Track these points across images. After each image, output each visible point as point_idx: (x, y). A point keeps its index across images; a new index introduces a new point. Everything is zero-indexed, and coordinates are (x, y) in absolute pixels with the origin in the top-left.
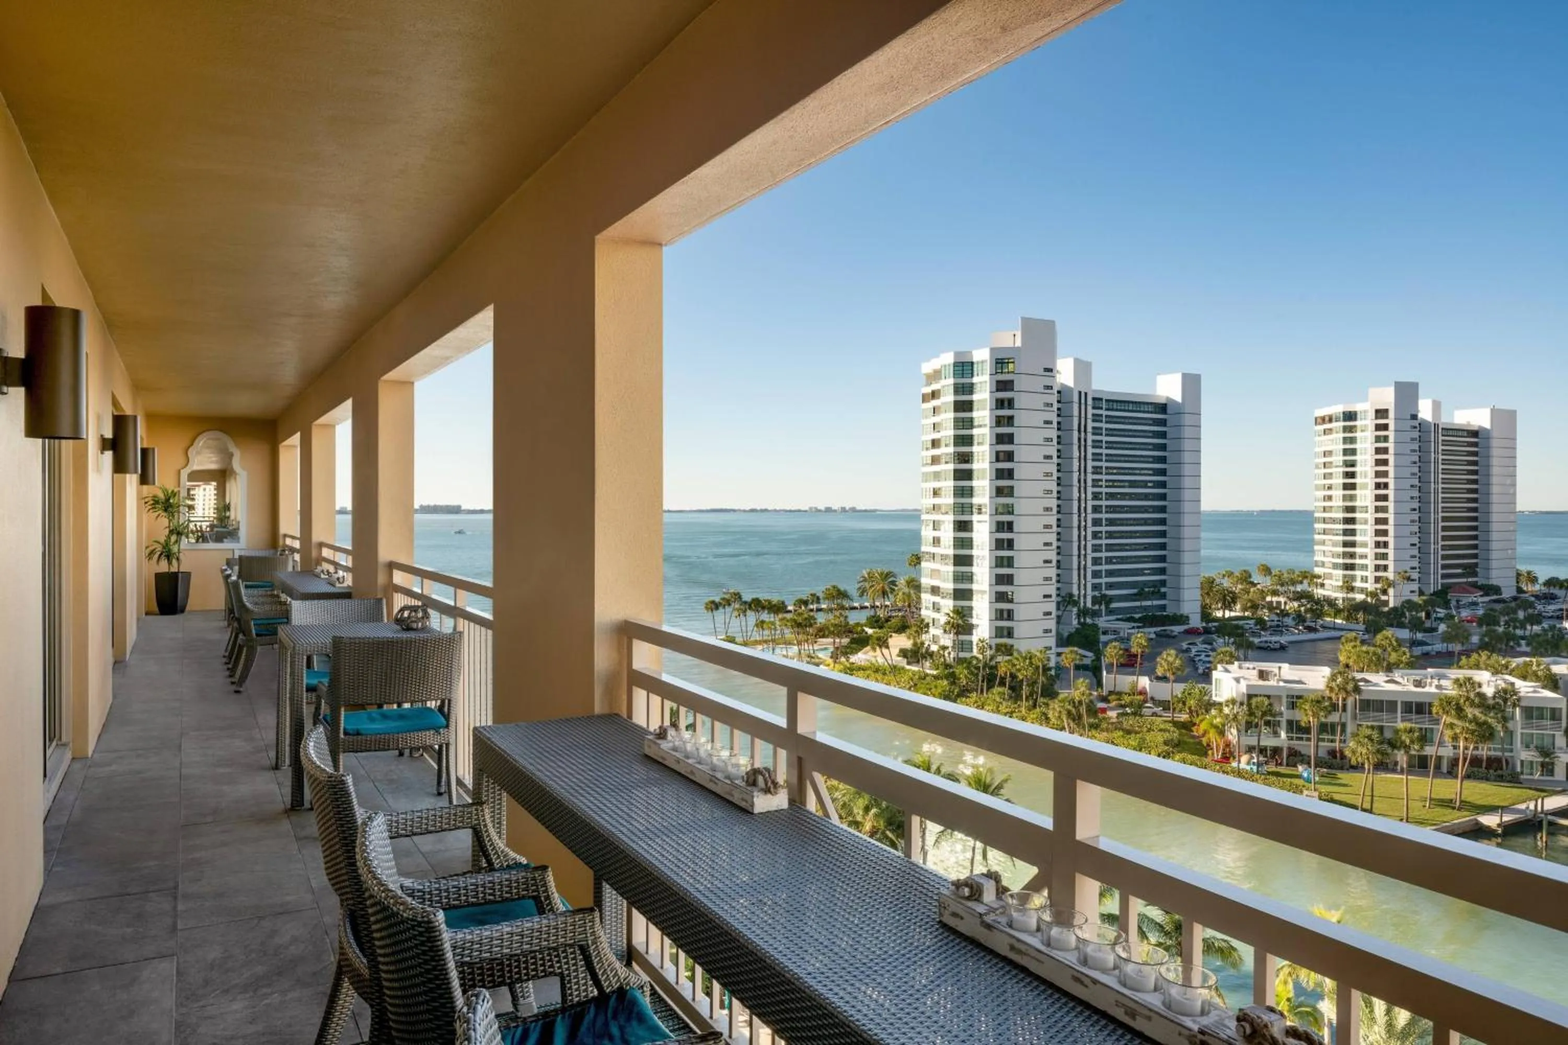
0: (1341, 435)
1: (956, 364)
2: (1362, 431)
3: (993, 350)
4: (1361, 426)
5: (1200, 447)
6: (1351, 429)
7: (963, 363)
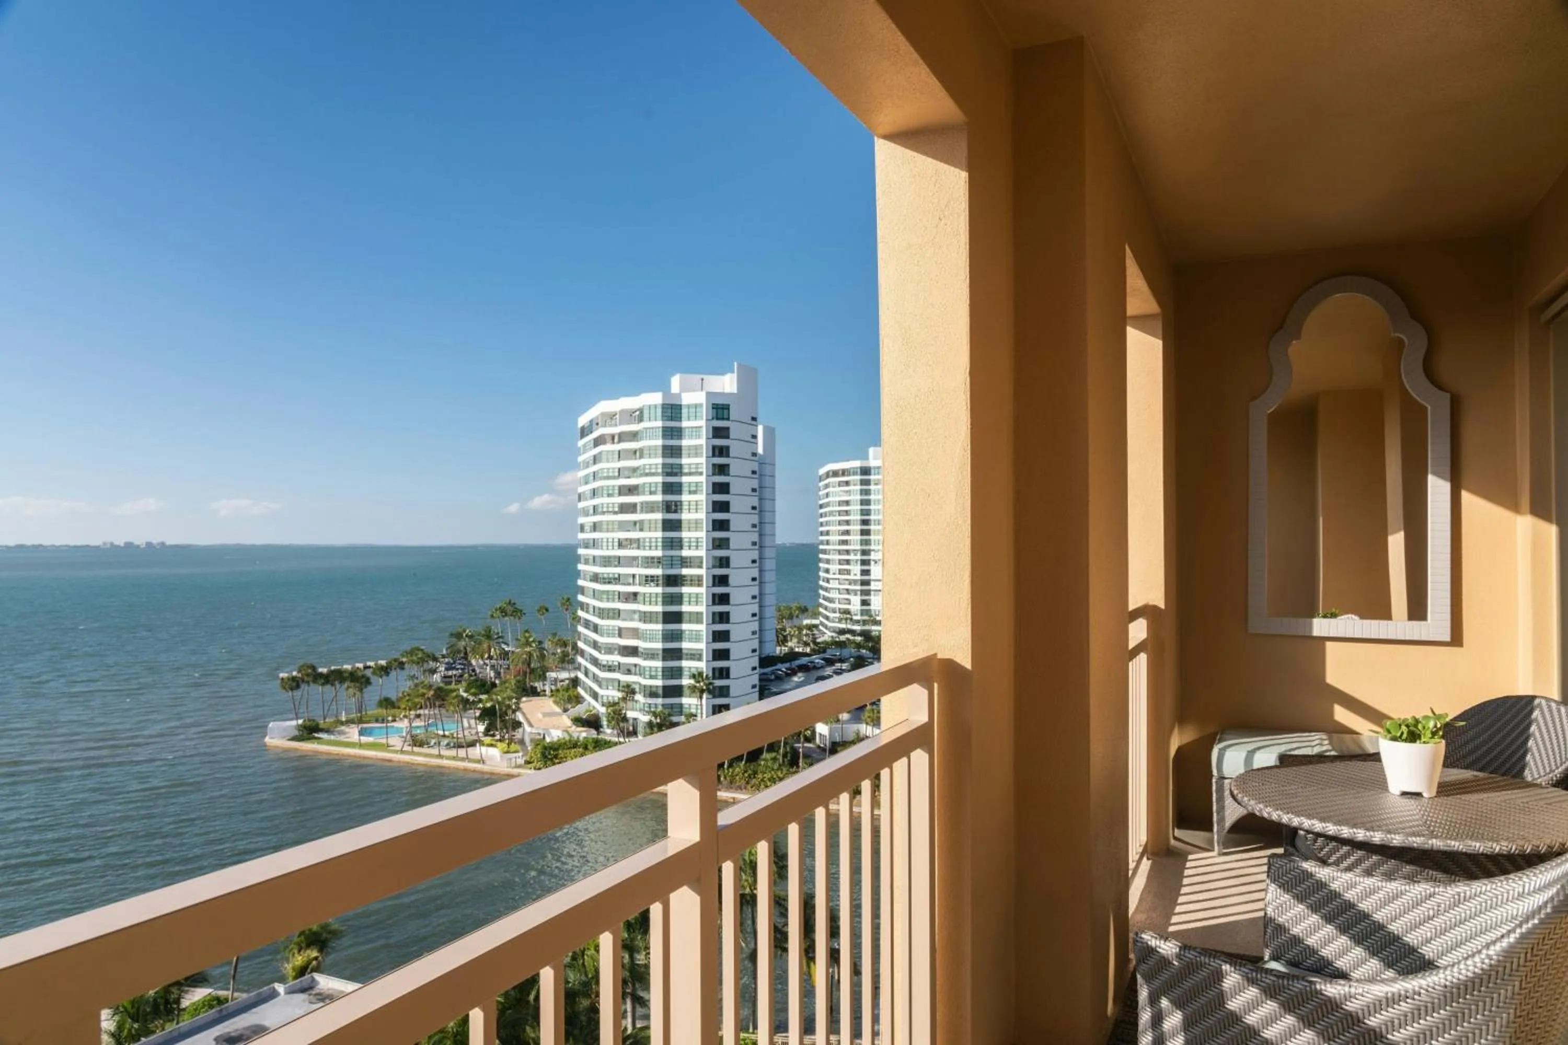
0: (859, 487)
1: (665, 407)
2: (876, 484)
3: (709, 394)
4: (874, 480)
5: (774, 496)
6: (867, 483)
7: (672, 405)
